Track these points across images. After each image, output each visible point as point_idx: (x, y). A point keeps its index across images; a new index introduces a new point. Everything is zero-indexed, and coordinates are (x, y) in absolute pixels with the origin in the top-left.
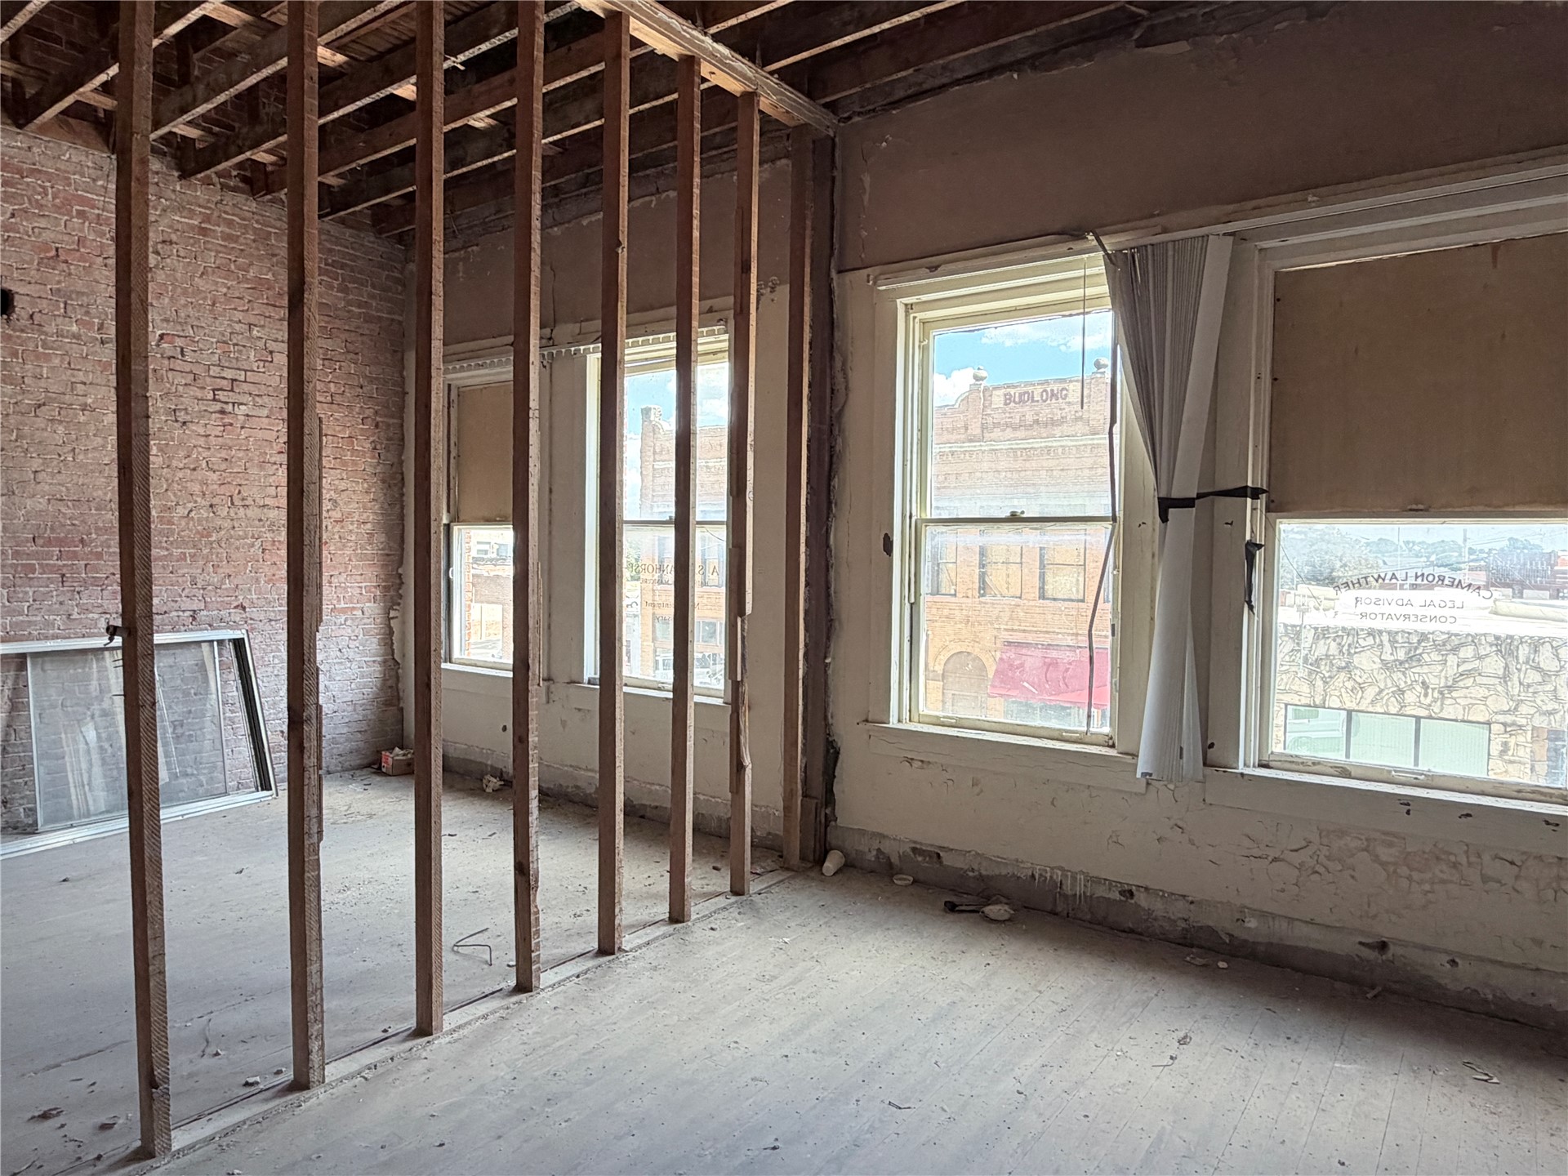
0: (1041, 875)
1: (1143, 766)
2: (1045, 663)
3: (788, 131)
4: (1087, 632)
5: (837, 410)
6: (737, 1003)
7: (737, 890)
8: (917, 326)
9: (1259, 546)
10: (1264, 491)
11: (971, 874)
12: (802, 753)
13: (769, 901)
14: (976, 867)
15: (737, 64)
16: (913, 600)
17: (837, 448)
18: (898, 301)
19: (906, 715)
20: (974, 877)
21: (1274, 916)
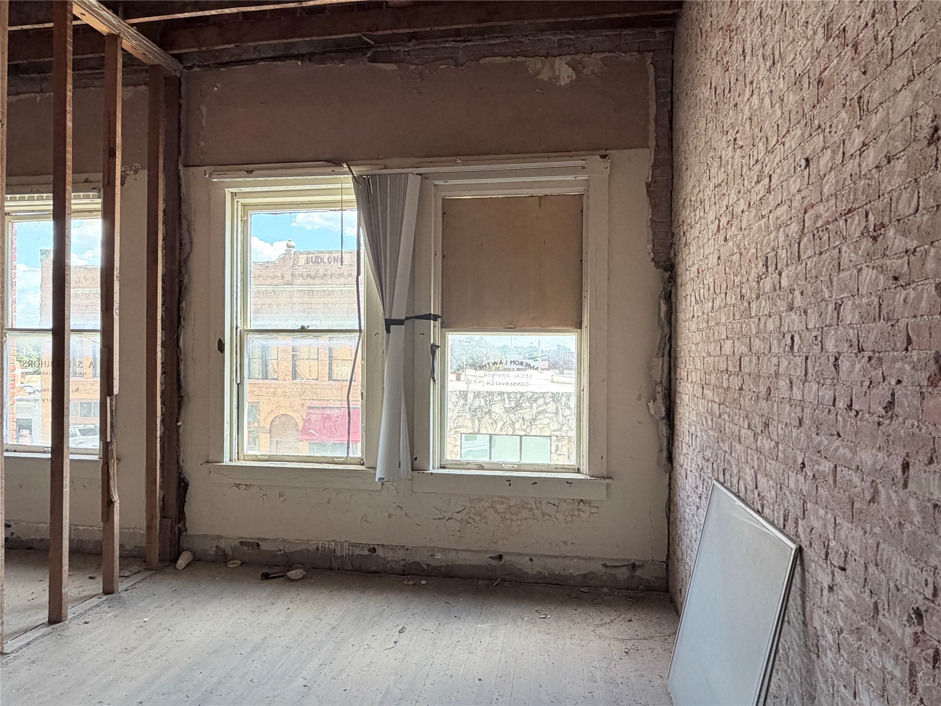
0: (322, 547)
1: (379, 474)
2: (323, 418)
3: (147, 67)
4: (346, 399)
5: (184, 257)
6: (103, 673)
7: (108, 591)
8: (240, 207)
9: (438, 347)
10: (440, 317)
11: (279, 553)
12: (160, 488)
13: (134, 594)
14: (282, 548)
15: (104, 13)
16: (239, 382)
17: (185, 282)
18: (226, 190)
19: (235, 456)
20: (281, 555)
21: (450, 550)
